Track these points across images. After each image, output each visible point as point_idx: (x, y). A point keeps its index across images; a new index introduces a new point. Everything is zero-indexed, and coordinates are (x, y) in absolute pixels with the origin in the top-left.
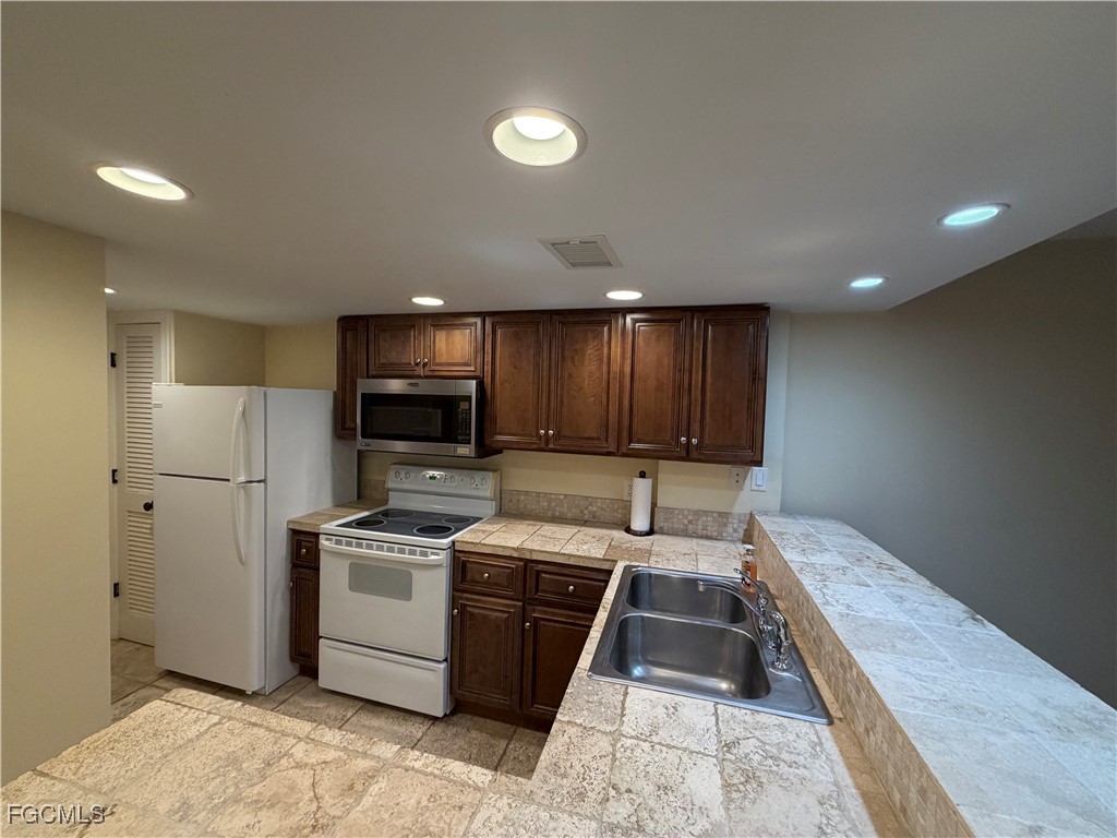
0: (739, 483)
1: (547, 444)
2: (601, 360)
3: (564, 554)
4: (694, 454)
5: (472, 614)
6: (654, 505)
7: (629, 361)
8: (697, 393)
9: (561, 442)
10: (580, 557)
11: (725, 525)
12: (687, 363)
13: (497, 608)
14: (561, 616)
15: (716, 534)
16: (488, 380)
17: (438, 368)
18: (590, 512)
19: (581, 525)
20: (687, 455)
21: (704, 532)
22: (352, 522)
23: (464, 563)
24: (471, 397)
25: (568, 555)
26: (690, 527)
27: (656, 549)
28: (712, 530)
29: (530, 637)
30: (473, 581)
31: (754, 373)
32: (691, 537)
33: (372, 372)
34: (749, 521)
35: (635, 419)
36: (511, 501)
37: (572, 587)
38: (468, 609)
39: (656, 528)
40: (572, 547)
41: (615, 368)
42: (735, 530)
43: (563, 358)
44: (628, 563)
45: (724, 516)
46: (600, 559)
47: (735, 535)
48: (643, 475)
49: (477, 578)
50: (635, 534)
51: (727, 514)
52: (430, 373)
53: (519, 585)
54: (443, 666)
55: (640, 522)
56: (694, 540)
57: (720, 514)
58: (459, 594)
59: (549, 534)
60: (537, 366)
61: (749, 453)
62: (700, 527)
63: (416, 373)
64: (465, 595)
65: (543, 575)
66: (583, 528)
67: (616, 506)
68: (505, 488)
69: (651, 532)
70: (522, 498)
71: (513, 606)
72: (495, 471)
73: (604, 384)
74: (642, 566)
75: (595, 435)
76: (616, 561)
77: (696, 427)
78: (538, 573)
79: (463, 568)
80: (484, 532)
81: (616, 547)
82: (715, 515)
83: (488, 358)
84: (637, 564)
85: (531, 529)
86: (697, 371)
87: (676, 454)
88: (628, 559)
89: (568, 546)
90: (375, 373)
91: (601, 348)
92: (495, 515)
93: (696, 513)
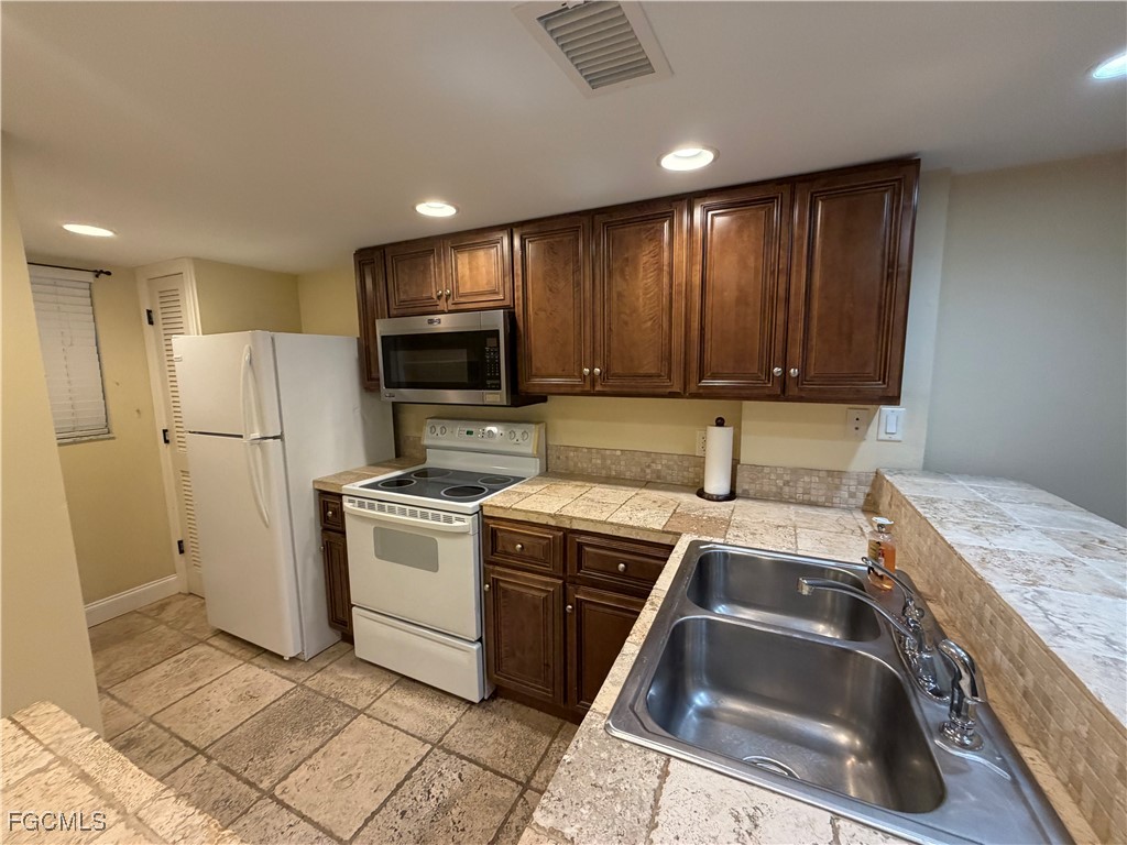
0: (860, 428)
1: (593, 386)
2: (660, 270)
3: (612, 523)
4: (793, 390)
5: (505, 591)
6: (735, 462)
7: (698, 267)
8: (797, 303)
9: (611, 382)
10: (632, 527)
11: (838, 488)
12: (783, 261)
13: (535, 585)
14: (610, 599)
15: (823, 499)
16: (519, 310)
17: (462, 300)
18: (653, 472)
19: (641, 487)
20: (783, 392)
21: (806, 497)
22: (379, 482)
23: (494, 532)
24: (498, 331)
25: (616, 524)
26: (786, 489)
27: (737, 518)
28: (818, 494)
29: (572, 621)
30: (506, 553)
31: (891, 265)
32: (787, 502)
33: (393, 312)
34: (874, 481)
35: (708, 346)
36: (559, 458)
37: (622, 566)
38: (502, 584)
39: (739, 491)
40: (624, 514)
41: (680, 277)
42: (852, 495)
43: (610, 273)
44: (695, 537)
45: (835, 476)
46: (658, 531)
47: (852, 501)
48: (720, 423)
49: (510, 550)
50: (711, 498)
51: (840, 473)
52: (453, 307)
53: (558, 559)
54: (476, 647)
55: (717, 483)
56: (792, 507)
57: (830, 473)
58: (491, 567)
59: (597, 497)
60: (577, 284)
61: (879, 385)
62: (800, 490)
63: (439, 308)
64: (498, 568)
65: (587, 549)
66: (644, 491)
67: (686, 464)
68: (550, 443)
69: (731, 496)
70: (572, 454)
71: (552, 584)
72: (537, 423)
73: (665, 301)
74: (717, 542)
75: (653, 371)
76: (680, 534)
77: (796, 351)
78: (580, 546)
79: (494, 538)
80: (520, 494)
81: (681, 515)
82: (822, 474)
83: (519, 281)
84: (708, 539)
85: (577, 492)
86: (799, 272)
87: (767, 391)
88: (697, 532)
89: (619, 514)
90: (395, 312)
91: (659, 254)
92: (540, 475)
93: (795, 471)
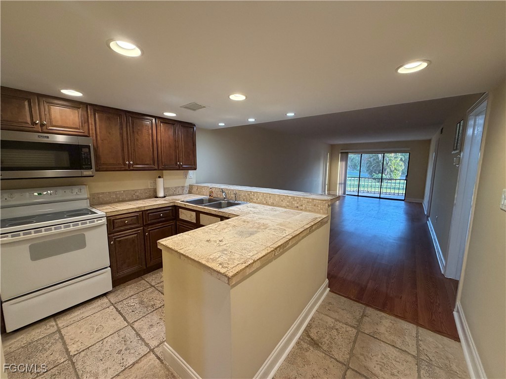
0: (186, 176)
5: (120, 241)
8: (180, 149)
13: (132, 233)
16: (93, 138)
17: (55, 128)
20: (179, 168)
23: (114, 220)
24: (89, 146)
30: (120, 226)
34: (190, 186)
37: (162, 215)
38: (118, 239)
42: (186, 191)
46: (169, 203)
48: (160, 177)
50: (161, 198)
51: (184, 186)
53: (141, 221)
54: (109, 269)
62: (177, 192)
64: (115, 234)
66: (141, 200)
69: (165, 196)
71: (139, 230)
72: (85, 185)
73: (151, 143)
75: (149, 163)
76: (174, 202)
77: (181, 159)
78: (148, 214)
79: (113, 223)
82: (181, 187)
83: (93, 127)
93: (176, 188)
